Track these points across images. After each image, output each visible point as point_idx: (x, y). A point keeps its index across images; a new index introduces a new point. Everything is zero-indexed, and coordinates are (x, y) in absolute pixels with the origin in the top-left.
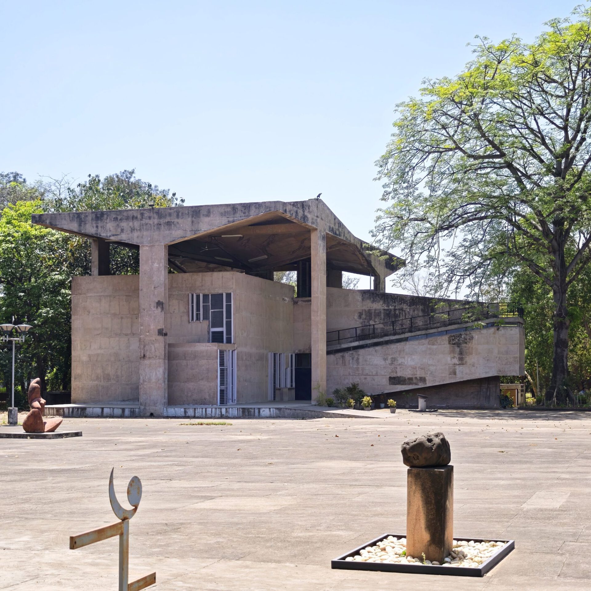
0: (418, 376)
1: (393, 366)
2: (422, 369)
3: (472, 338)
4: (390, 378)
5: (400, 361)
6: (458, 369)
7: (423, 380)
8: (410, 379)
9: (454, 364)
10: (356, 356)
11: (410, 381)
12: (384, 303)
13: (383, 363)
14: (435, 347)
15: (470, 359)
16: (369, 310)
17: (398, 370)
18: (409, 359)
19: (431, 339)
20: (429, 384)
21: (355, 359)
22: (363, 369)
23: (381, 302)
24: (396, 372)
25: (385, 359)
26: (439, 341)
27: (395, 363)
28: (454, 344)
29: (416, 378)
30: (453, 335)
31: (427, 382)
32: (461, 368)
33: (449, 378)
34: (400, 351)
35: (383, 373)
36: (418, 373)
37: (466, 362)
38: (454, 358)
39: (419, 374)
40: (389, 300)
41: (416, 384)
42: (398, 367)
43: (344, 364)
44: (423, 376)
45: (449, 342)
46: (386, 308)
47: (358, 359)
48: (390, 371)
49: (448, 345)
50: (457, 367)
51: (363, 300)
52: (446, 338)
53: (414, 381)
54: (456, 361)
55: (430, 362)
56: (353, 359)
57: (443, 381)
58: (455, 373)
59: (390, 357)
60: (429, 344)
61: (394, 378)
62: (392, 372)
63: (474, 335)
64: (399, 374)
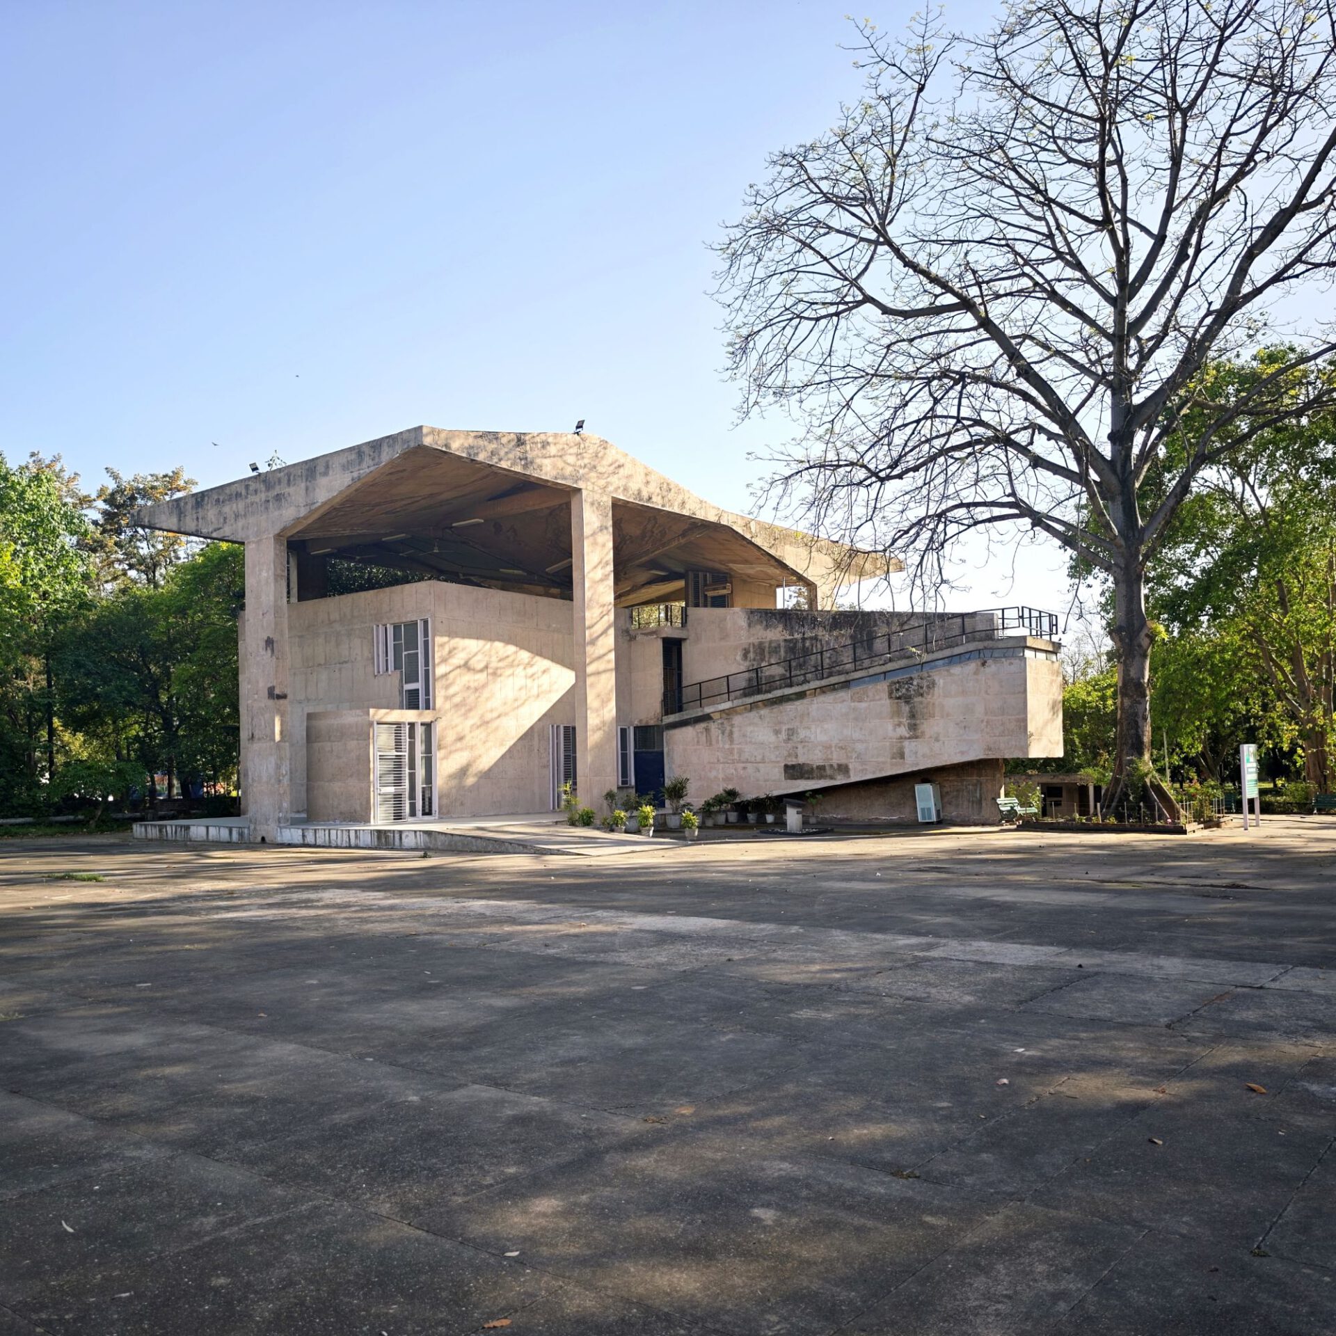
0: (835, 762)
1: (790, 745)
2: (842, 748)
3: (932, 685)
4: (786, 767)
5: (802, 734)
6: (909, 747)
7: (843, 769)
8: (821, 768)
9: (901, 738)
10: (728, 728)
11: (820, 771)
12: (785, 627)
13: (772, 738)
14: (864, 705)
15: (930, 727)
16: (761, 643)
17: (800, 751)
18: (818, 731)
19: (857, 689)
20: (854, 778)
21: (727, 732)
22: (741, 752)
23: (780, 628)
24: (796, 756)
25: (777, 732)
26: (870, 694)
27: (794, 738)
28: (899, 698)
29: (831, 766)
30: (896, 679)
31: (852, 773)
32: (913, 744)
33: (892, 765)
34: (802, 716)
35: (773, 757)
36: (835, 757)
37: (923, 733)
38: (899, 725)
39: (837, 758)
40: (793, 622)
41: (832, 778)
42: (800, 746)
43: (709, 742)
44: (843, 761)
45: (890, 693)
46: (789, 637)
47: (731, 733)
48: (786, 753)
49: (888, 701)
50: (906, 743)
51: (749, 625)
52: (883, 686)
53: (829, 772)
54: (903, 731)
55: (856, 735)
56: (723, 733)
57: (881, 770)
58: (902, 756)
59: (784, 728)
60: (853, 700)
61: (793, 767)
62: (790, 755)
63: (936, 678)
64: (801, 760)
